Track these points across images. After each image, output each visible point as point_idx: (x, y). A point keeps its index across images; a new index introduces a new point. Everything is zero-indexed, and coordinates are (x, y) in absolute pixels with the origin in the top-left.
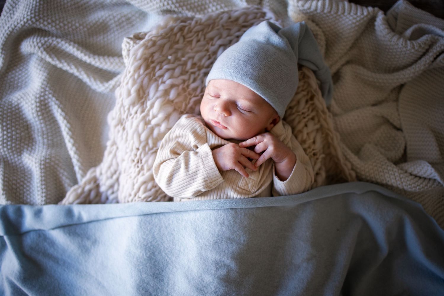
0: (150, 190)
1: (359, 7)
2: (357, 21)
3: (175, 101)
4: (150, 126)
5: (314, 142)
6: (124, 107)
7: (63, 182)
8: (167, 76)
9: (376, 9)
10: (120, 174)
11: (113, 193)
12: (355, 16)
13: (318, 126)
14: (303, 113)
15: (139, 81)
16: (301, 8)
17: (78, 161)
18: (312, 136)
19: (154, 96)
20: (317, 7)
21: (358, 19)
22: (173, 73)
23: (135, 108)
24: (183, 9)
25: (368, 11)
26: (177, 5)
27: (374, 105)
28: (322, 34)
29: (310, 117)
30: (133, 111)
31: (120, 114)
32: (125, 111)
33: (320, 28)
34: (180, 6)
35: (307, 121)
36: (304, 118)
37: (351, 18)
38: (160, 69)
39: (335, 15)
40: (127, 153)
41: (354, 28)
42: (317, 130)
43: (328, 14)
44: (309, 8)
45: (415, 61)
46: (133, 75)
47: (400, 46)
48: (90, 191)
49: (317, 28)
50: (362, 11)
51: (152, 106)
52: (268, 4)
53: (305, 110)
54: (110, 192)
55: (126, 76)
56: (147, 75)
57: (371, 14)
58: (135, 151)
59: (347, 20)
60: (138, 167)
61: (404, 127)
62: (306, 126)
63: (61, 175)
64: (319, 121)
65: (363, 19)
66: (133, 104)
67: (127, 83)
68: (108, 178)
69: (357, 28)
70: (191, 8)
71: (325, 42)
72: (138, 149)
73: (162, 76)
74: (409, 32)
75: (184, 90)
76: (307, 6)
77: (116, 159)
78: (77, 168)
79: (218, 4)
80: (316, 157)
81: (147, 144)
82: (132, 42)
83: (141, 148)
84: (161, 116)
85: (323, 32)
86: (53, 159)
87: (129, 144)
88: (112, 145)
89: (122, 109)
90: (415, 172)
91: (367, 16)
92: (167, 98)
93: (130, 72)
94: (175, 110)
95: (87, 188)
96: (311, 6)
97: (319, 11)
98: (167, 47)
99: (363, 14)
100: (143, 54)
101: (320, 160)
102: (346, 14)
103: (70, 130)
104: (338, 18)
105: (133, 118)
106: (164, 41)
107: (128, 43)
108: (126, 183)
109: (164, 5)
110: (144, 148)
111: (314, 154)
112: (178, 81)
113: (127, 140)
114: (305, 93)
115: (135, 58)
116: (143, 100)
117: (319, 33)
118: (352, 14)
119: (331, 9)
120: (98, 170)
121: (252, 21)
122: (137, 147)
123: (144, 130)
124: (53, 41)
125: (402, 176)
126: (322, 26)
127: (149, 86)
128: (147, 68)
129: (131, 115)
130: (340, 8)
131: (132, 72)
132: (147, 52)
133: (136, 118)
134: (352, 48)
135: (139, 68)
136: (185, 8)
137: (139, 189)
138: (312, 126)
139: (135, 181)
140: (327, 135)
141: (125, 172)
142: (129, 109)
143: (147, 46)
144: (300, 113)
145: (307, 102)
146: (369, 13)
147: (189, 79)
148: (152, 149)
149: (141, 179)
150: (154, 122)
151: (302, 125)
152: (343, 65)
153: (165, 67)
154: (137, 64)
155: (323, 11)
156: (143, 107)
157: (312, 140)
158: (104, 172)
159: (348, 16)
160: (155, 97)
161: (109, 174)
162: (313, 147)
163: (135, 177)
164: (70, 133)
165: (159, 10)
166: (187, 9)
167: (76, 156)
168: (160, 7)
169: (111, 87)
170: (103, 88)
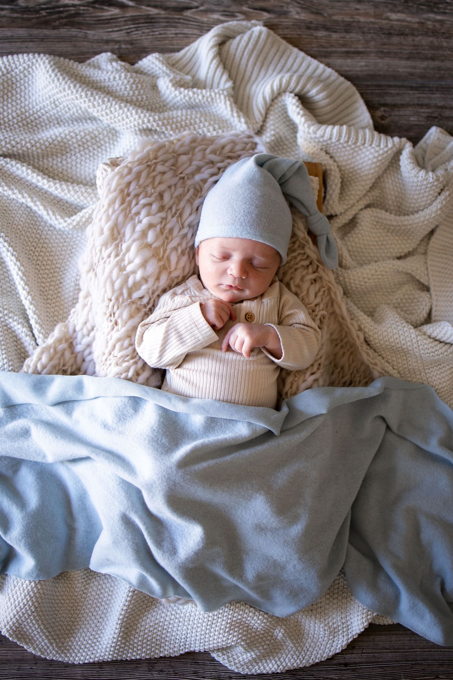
0: (127, 348)
1: (383, 137)
2: (380, 155)
3: (153, 246)
4: (124, 273)
6: (95, 249)
8: (143, 213)
9: (404, 140)
12: (377, 149)
15: (113, 217)
16: (313, 136)
17: (34, 313)
19: (130, 238)
20: (331, 134)
21: (381, 152)
22: (150, 210)
23: (109, 251)
24: (167, 129)
25: (393, 142)
26: (160, 123)
27: (400, 258)
28: (337, 170)
32: (96, 254)
33: (335, 161)
34: (163, 124)
37: (372, 151)
38: (137, 204)
39: (353, 146)
41: (375, 163)
43: (345, 145)
44: (323, 136)
46: (107, 210)
49: (331, 162)
50: (387, 142)
51: (128, 250)
52: (272, 127)
55: (99, 210)
56: (122, 210)
57: (397, 146)
58: (106, 302)
59: (368, 153)
61: (433, 286)
65: (387, 151)
69: (378, 164)
71: (340, 180)
72: (110, 300)
73: (138, 213)
75: (161, 231)
76: (320, 133)
78: (33, 322)
79: (210, 125)
81: (121, 294)
82: (109, 170)
83: (113, 298)
84: (137, 261)
85: (338, 166)
88: (86, 296)
91: (392, 148)
92: (145, 241)
96: (324, 133)
97: (334, 140)
99: (387, 146)
100: (118, 184)
102: (366, 145)
103: (24, 273)
104: (356, 149)
106: (141, 167)
107: (105, 170)
109: (143, 123)
110: (118, 298)
112: (156, 220)
116: (117, 242)
117: (333, 168)
118: (373, 146)
119: (349, 138)
122: (110, 297)
123: (118, 278)
126: (337, 159)
127: (124, 225)
128: (123, 201)
130: (360, 138)
132: (122, 181)
135: (114, 201)
136: (169, 127)
137: (114, 347)
142: (101, 251)
146: (394, 145)
147: (166, 217)
149: (115, 335)
152: (361, 210)
155: (339, 140)
159: (369, 148)
160: (132, 238)
164: (24, 278)
165: (137, 129)
166: (172, 129)
167: (32, 307)
168: (139, 124)
169: (75, 223)
170: (65, 224)
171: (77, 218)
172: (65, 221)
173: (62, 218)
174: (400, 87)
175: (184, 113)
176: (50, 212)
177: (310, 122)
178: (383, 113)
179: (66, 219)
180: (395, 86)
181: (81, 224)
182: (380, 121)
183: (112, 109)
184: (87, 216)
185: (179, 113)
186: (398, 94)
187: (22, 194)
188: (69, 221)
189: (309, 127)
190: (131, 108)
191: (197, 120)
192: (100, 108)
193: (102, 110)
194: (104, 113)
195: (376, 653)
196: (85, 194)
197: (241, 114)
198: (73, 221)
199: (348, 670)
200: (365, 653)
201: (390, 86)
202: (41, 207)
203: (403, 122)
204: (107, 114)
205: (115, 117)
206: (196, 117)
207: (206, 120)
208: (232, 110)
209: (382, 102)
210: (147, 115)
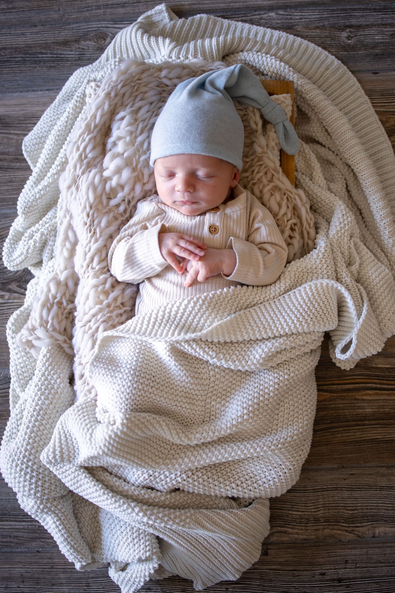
174: (364, 9)
178: (349, 34)
180: (359, 9)
182: (346, 41)
186: (362, 16)
195: (370, 567)
199: (342, 586)
200: (358, 567)
201: (355, 9)
203: (368, 40)
209: (348, 23)
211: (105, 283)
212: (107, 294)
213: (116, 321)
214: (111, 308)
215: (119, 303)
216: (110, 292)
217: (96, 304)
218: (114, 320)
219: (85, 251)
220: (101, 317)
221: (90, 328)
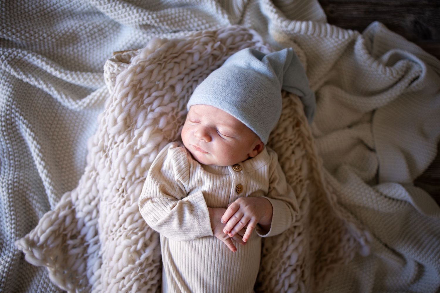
0: (137, 221)
1: (340, 30)
2: (339, 45)
3: (164, 130)
4: (137, 156)
5: (300, 169)
6: (108, 135)
7: (34, 206)
8: (156, 104)
9: (356, 32)
10: (99, 200)
11: (91, 219)
12: (337, 40)
13: (304, 152)
14: (290, 140)
15: (126, 109)
16: (285, 29)
17: (50, 184)
18: (299, 163)
19: (142, 125)
20: (301, 29)
21: (340, 42)
22: (162, 100)
23: (121, 137)
25: (349, 34)
26: (158, 20)
27: (350, 127)
28: (304, 56)
29: (297, 143)
30: (118, 139)
31: (103, 141)
32: (109, 139)
33: (302, 49)
34: (160, 21)
35: (294, 148)
36: (291, 145)
37: (333, 41)
38: (149, 96)
39: (318, 38)
40: (110, 182)
41: (335, 51)
42: (303, 157)
43: (311, 37)
44: (293, 30)
45: (391, 86)
46: (120, 102)
47: (380, 72)
48: (65, 217)
49: (298, 49)
50: (343, 34)
51: (140, 135)
53: (292, 137)
54: (87, 219)
55: (112, 102)
56: (135, 102)
57: (352, 37)
58: (119, 181)
59: (329, 43)
60: (123, 197)
61: (377, 149)
62: (293, 153)
63: (31, 199)
64: (304, 147)
65: (344, 42)
66: (119, 133)
67: (113, 111)
68: (85, 204)
70: (172, 23)
71: (306, 64)
72: (124, 179)
73: (151, 103)
74: (386, 57)
75: (173, 118)
76: (291, 27)
77: (96, 185)
78: (48, 192)
79: (199, 20)
80: (301, 183)
81: (134, 173)
82: (116, 66)
83: (126, 178)
84: (150, 146)
85: (305, 53)
86: (22, 182)
87: (113, 173)
88: (91, 171)
89: (106, 136)
90: (390, 195)
91: (347, 39)
92: (157, 127)
93: (116, 99)
94: (164, 138)
95: (62, 214)
96: (294, 27)
97: (302, 33)
98: (155, 72)
99: (344, 37)
100: (132, 80)
101: (305, 187)
102: (328, 37)
103: (40, 151)
104: (320, 40)
105: (118, 146)
106: (153, 66)
107: (112, 66)
108: (110, 213)
109: (143, 20)
110: (130, 177)
111: (301, 181)
112: (167, 109)
113: (110, 168)
114: (291, 119)
115: (123, 85)
116: (130, 129)
117: (301, 54)
118: (334, 37)
119: (314, 31)
120: (73, 195)
121: (239, 44)
122: (123, 176)
123: (131, 160)
124: (18, 53)
125: (378, 199)
126: (303, 47)
127: (137, 113)
128: (135, 94)
129: (116, 143)
130: (323, 31)
131: (118, 100)
132: (135, 78)
133: (122, 148)
134: (331, 70)
135: (127, 95)
136: (165, 23)
137: (125, 220)
138: (299, 153)
139: (121, 211)
140: (311, 160)
141: (106, 200)
142: (114, 137)
143: (135, 72)
144: (287, 140)
145: (293, 128)
146: (349, 37)
147: (178, 106)
148: (139, 178)
149: (127, 210)
150: (142, 152)
151: (289, 152)
152: (321, 87)
153: (154, 94)
154: (124, 91)
155: (306, 33)
156: (130, 136)
157: (299, 167)
158: (80, 197)
159: (330, 39)
160: (144, 126)
161: (87, 200)
162: (299, 174)
163: (120, 208)
164: (40, 154)
165: (137, 24)
166: (168, 24)
167: (48, 179)
168: (139, 21)
169: (85, 105)
170: (77, 106)
171: (86, 100)
172: (77, 103)
173: (74, 100)
175: (177, 11)
176: (64, 96)
177: (281, 19)
179: (78, 101)
181: (91, 105)
182: (330, 15)
183: (116, 7)
184: (96, 98)
185: (173, 11)
187: (38, 81)
188: (80, 103)
189: (281, 22)
190: (133, 8)
191: (189, 17)
192: (106, 6)
193: (107, 8)
194: (109, 10)
196: (93, 80)
197: (224, 11)
198: (84, 103)
202: (55, 92)
204: (112, 11)
205: (118, 14)
206: (187, 14)
207: (195, 17)
208: (217, 8)
210: (147, 13)
211: (136, 242)
212: (138, 253)
213: (148, 277)
214: (143, 266)
215: (150, 261)
216: (142, 252)
217: (129, 263)
218: (146, 277)
219: (118, 213)
220: (134, 276)
221: (124, 286)
